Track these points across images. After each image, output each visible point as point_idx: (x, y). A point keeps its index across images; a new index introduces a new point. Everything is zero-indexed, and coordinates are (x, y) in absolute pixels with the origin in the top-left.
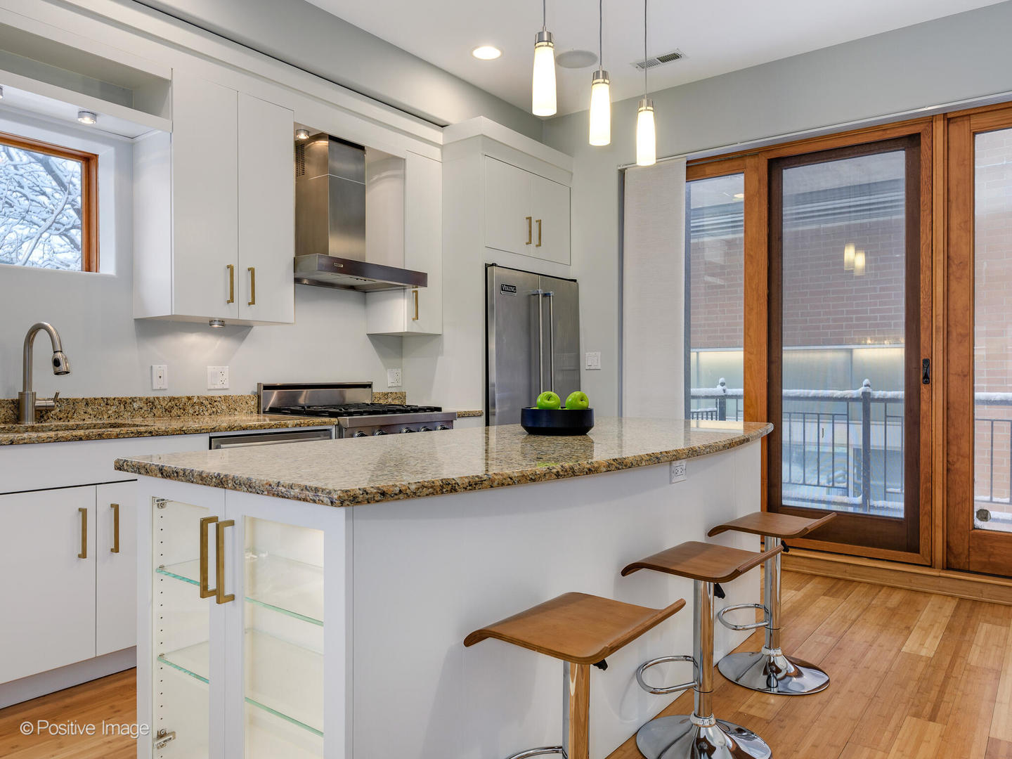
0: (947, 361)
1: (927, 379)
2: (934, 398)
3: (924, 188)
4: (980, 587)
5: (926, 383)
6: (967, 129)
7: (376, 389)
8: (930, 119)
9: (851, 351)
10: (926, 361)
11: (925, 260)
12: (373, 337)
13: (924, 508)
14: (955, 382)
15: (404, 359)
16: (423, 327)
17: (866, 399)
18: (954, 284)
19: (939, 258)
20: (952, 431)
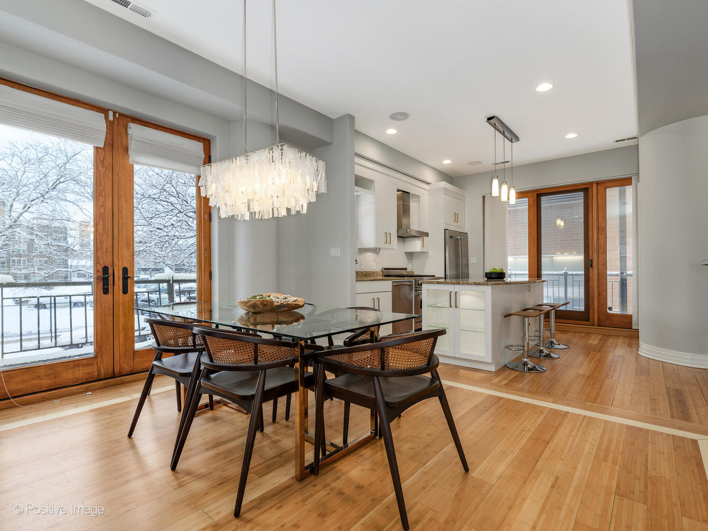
0: (598, 260)
1: (592, 266)
2: (594, 272)
3: (590, 205)
4: (609, 330)
5: (591, 267)
6: (604, 186)
7: (408, 270)
8: (592, 183)
9: (552, 257)
10: (591, 260)
11: (590, 228)
12: (406, 253)
13: (591, 307)
14: (601, 267)
15: (413, 261)
16: (425, 250)
17: (566, 275)
18: (600, 236)
19: (595, 227)
20: (600, 282)
